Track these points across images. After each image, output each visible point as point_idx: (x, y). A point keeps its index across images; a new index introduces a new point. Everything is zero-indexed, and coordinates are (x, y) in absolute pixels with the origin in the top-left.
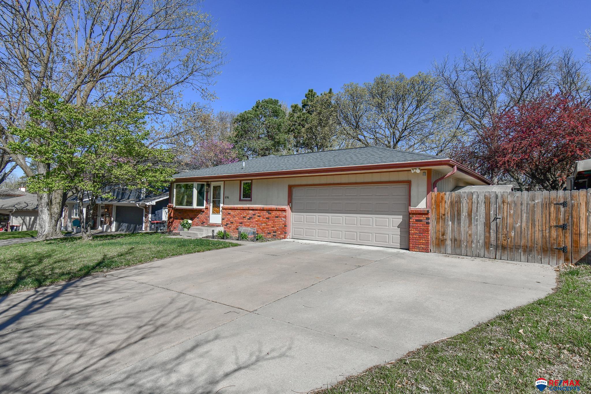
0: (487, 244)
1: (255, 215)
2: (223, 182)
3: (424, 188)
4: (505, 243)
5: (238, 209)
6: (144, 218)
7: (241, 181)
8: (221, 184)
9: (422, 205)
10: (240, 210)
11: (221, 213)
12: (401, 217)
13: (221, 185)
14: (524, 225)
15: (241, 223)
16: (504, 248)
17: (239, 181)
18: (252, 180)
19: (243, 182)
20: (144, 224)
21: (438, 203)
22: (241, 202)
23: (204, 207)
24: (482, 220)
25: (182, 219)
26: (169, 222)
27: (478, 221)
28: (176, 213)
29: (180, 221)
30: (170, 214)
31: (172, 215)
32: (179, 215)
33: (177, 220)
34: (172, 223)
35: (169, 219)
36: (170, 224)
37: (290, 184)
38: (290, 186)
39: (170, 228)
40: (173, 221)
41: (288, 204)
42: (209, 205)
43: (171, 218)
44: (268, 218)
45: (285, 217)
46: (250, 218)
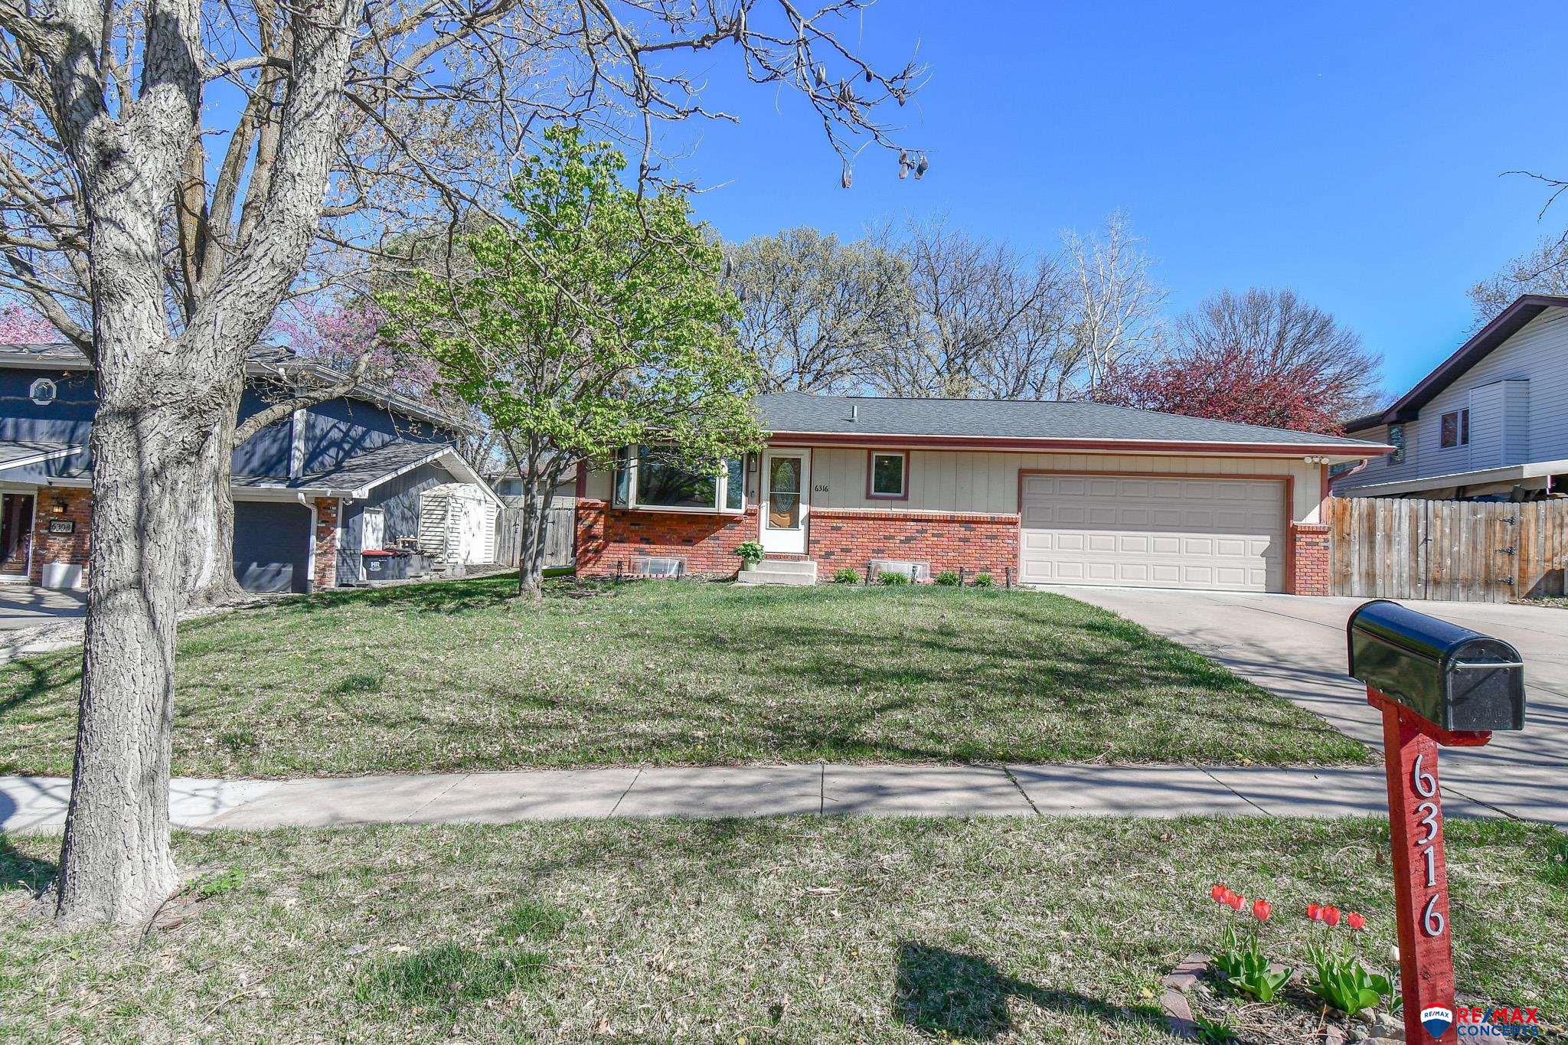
0: (1414, 579)
1: (926, 531)
2: (807, 452)
3: (1315, 489)
4: (1438, 575)
5: (868, 519)
6: (313, 538)
7: (870, 451)
8: (804, 456)
9: (1312, 519)
10: (874, 519)
11: (802, 527)
12: (1268, 538)
13: (802, 458)
14: (1463, 548)
15: (880, 551)
16: (1437, 583)
17: (865, 452)
18: (907, 452)
19: (875, 454)
20: (312, 560)
21: (1340, 517)
22: (873, 502)
23: (742, 511)
24: (1406, 542)
25: (648, 541)
26: (586, 551)
27: (1399, 543)
28: (620, 524)
29: (637, 546)
30: (591, 527)
31: (599, 529)
32: (632, 531)
33: (621, 545)
34: (597, 551)
35: (585, 542)
36: (590, 555)
37: (1024, 467)
38: (1022, 473)
39: (589, 566)
40: (604, 547)
41: (1019, 509)
42: (755, 507)
43: (595, 537)
44: (965, 540)
45: (1015, 537)
46: (908, 540)
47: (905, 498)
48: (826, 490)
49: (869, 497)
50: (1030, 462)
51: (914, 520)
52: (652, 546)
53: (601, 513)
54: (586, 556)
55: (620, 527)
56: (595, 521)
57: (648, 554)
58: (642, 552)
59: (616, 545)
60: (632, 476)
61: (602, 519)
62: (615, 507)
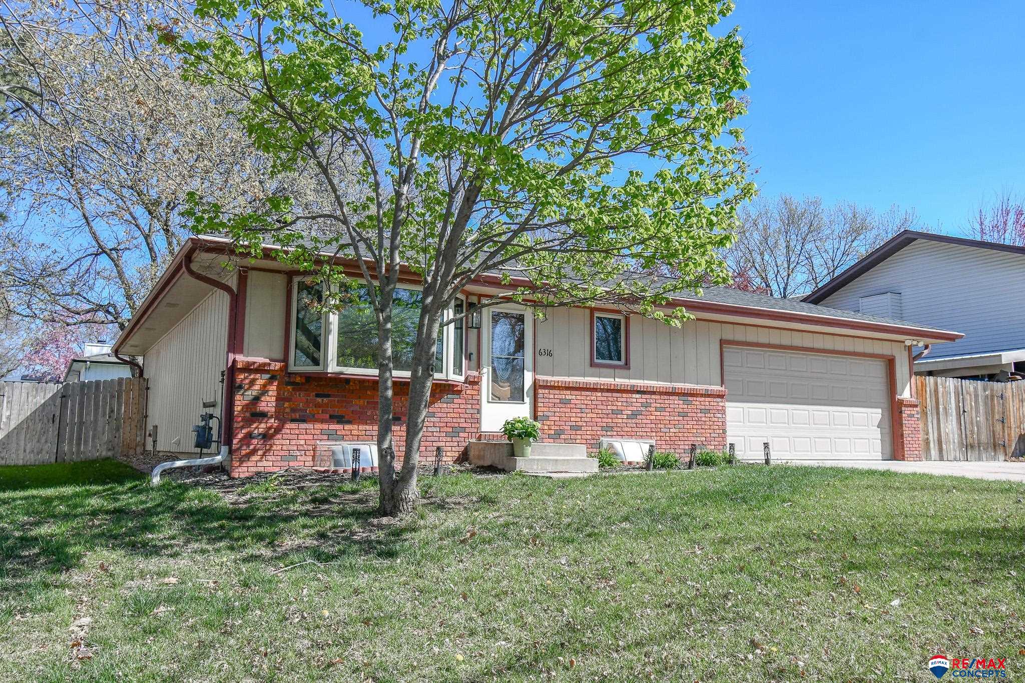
1: (649, 405)
3: (906, 369)
4: (972, 441)
5: (596, 390)
7: (592, 311)
8: (527, 311)
9: (906, 394)
14: (981, 418)
15: (609, 428)
16: (972, 446)
17: (588, 311)
19: (596, 316)
21: (921, 393)
22: (597, 370)
23: (462, 378)
24: (954, 413)
25: (340, 419)
26: (249, 436)
27: (952, 415)
28: (301, 396)
29: (325, 426)
30: (257, 399)
31: (268, 404)
32: (318, 406)
33: (303, 426)
34: (266, 437)
35: (248, 422)
36: (255, 441)
37: (724, 337)
38: (722, 342)
39: (255, 458)
40: (278, 430)
41: (722, 383)
42: (475, 373)
43: (263, 415)
44: (684, 415)
45: (723, 411)
46: (634, 415)
47: (627, 365)
48: (550, 354)
49: (592, 364)
50: (729, 333)
51: (638, 392)
52: (347, 427)
53: (273, 378)
54: (248, 445)
55: (301, 398)
56: (264, 391)
57: (342, 438)
58: (332, 436)
59: (293, 425)
60: (332, 327)
61: (273, 389)
62: (292, 368)
